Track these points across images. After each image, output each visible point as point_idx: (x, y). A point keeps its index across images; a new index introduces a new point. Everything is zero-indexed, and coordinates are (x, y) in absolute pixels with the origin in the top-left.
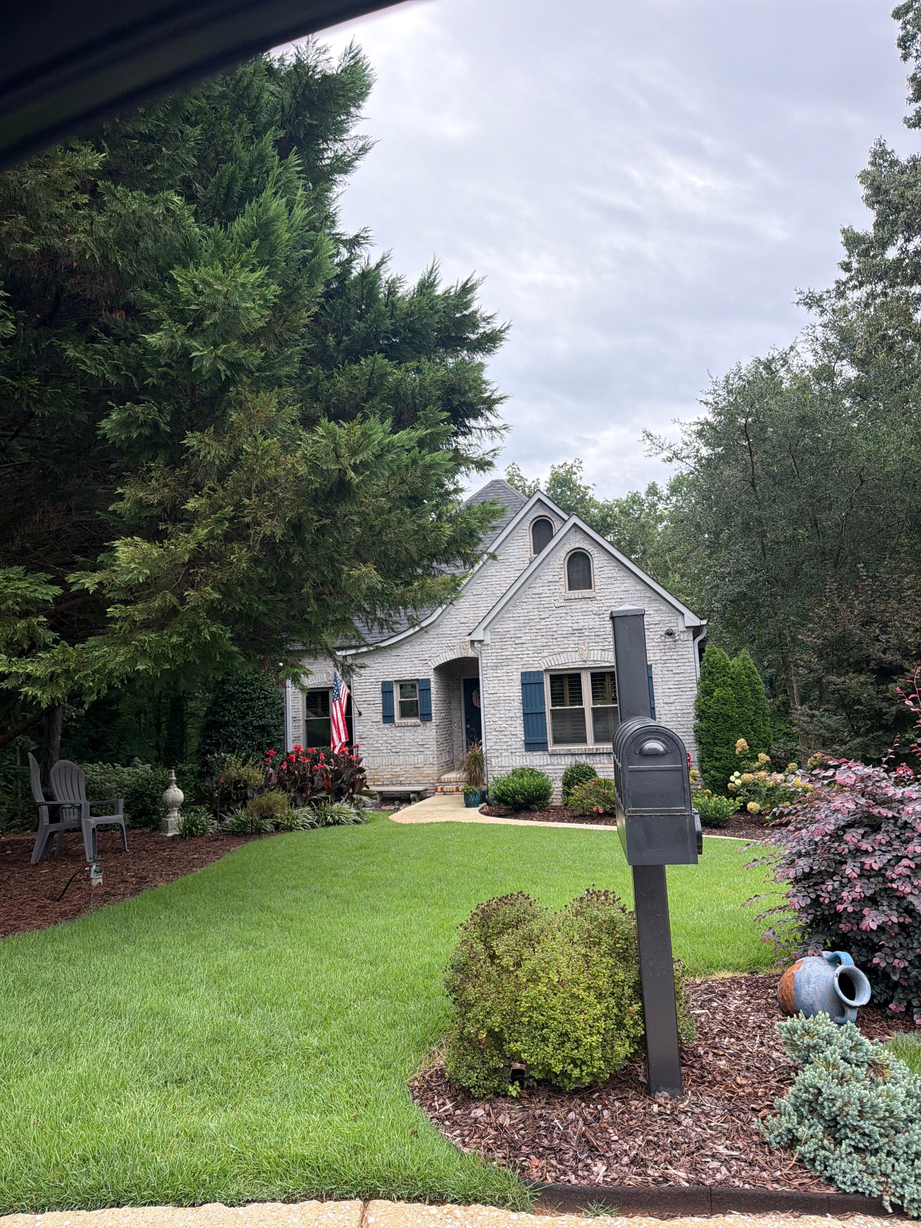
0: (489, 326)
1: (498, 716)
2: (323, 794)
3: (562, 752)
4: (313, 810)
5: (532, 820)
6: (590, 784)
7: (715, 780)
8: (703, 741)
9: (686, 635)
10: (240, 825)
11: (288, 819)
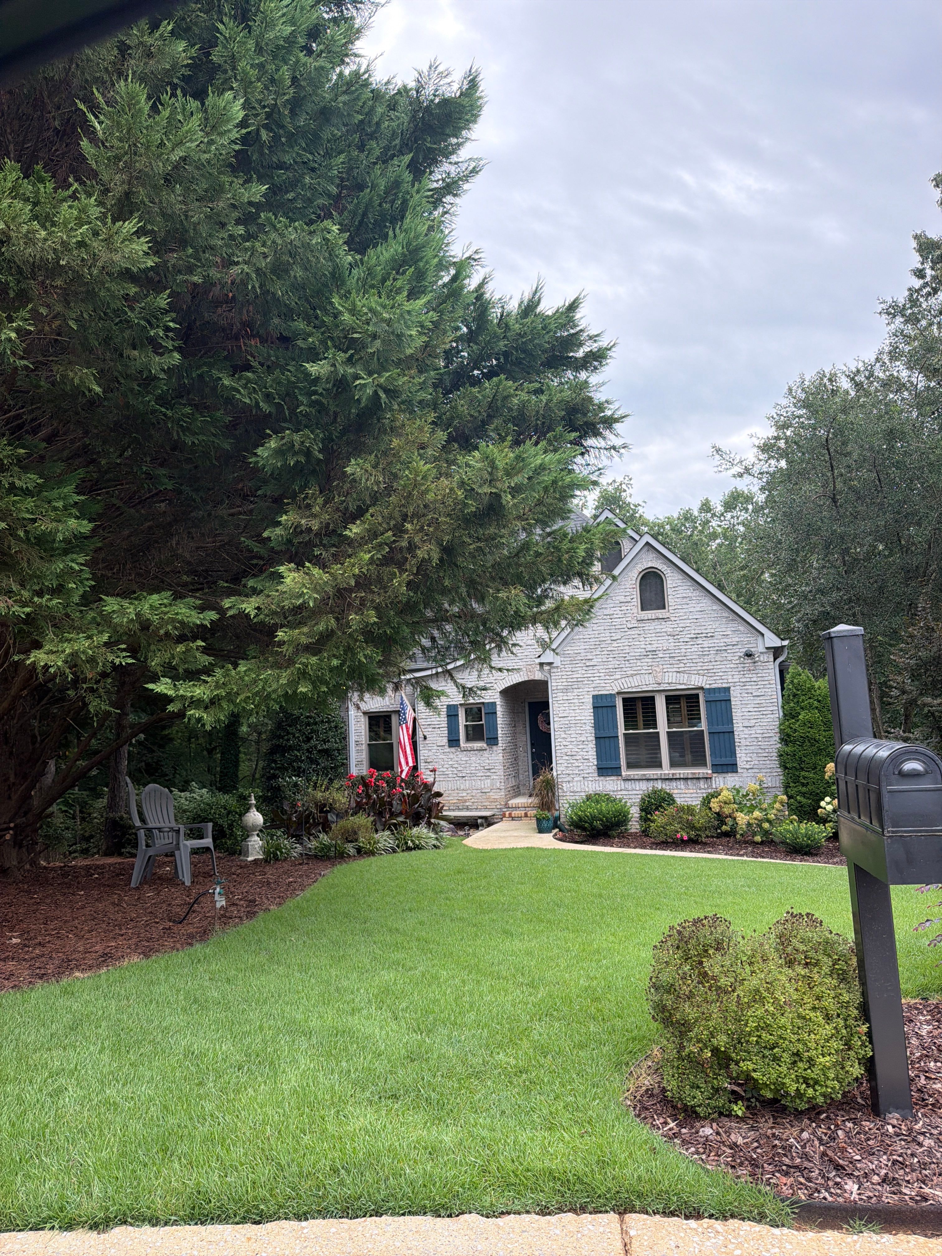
0: (596, 345)
1: (569, 740)
2: (401, 819)
3: (636, 777)
4: (393, 834)
5: (612, 846)
6: (671, 810)
7: (801, 806)
8: (788, 765)
9: (766, 656)
10: (323, 849)
11: (370, 843)
